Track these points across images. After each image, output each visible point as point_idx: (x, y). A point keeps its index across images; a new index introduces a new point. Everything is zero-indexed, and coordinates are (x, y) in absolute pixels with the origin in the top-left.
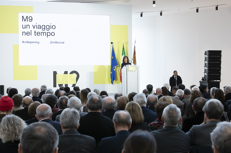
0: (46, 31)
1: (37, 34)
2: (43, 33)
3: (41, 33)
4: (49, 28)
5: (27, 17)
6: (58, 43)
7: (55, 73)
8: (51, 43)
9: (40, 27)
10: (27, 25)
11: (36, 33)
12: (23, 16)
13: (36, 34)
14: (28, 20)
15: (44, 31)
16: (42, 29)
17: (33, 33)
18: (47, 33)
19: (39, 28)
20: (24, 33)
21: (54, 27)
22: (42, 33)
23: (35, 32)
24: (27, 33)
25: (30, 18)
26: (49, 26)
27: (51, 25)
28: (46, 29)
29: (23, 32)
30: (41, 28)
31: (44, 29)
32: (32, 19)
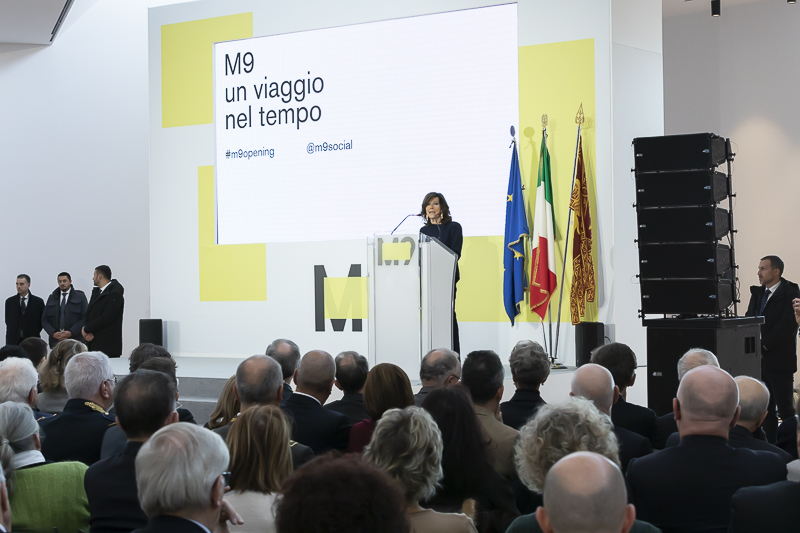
0: (294, 105)
1: (269, 118)
2: (286, 112)
3: (280, 112)
4: (304, 91)
5: (239, 54)
6: (331, 147)
7: (320, 273)
8: (311, 149)
9: (274, 90)
10: (238, 89)
11: (265, 115)
12: (227, 56)
13: (265, 122)
14: (243, 66)
15: (287, 106)
16: (281, 96)
17: (256, 117)
18: (298, 110)
19: (273, 93)
20: (231, 119)
21: (318, 86)
22: (283, 113)
23: (262, 112)
24: (238, 120)
25: (248, 59)
26: (303, 82)
27: (309, 76)
28: (294, 94)
29: (227, 117)
30: (280, 93)
31: (287, 98)
32: (252, 62)
